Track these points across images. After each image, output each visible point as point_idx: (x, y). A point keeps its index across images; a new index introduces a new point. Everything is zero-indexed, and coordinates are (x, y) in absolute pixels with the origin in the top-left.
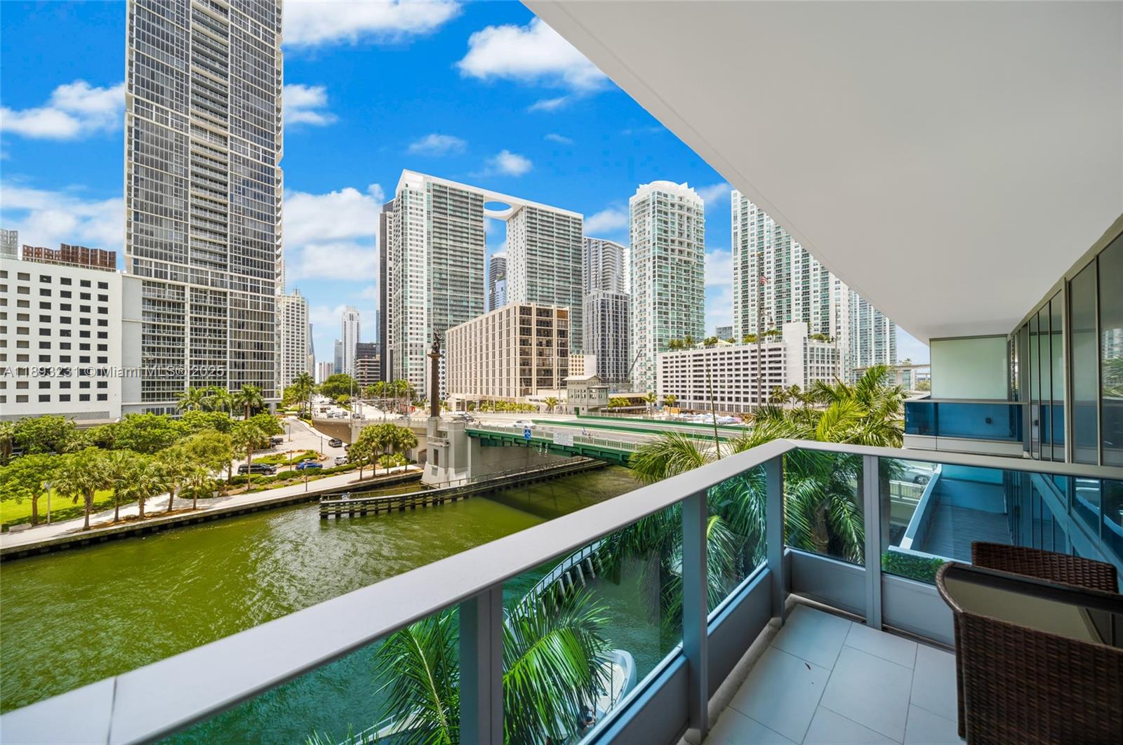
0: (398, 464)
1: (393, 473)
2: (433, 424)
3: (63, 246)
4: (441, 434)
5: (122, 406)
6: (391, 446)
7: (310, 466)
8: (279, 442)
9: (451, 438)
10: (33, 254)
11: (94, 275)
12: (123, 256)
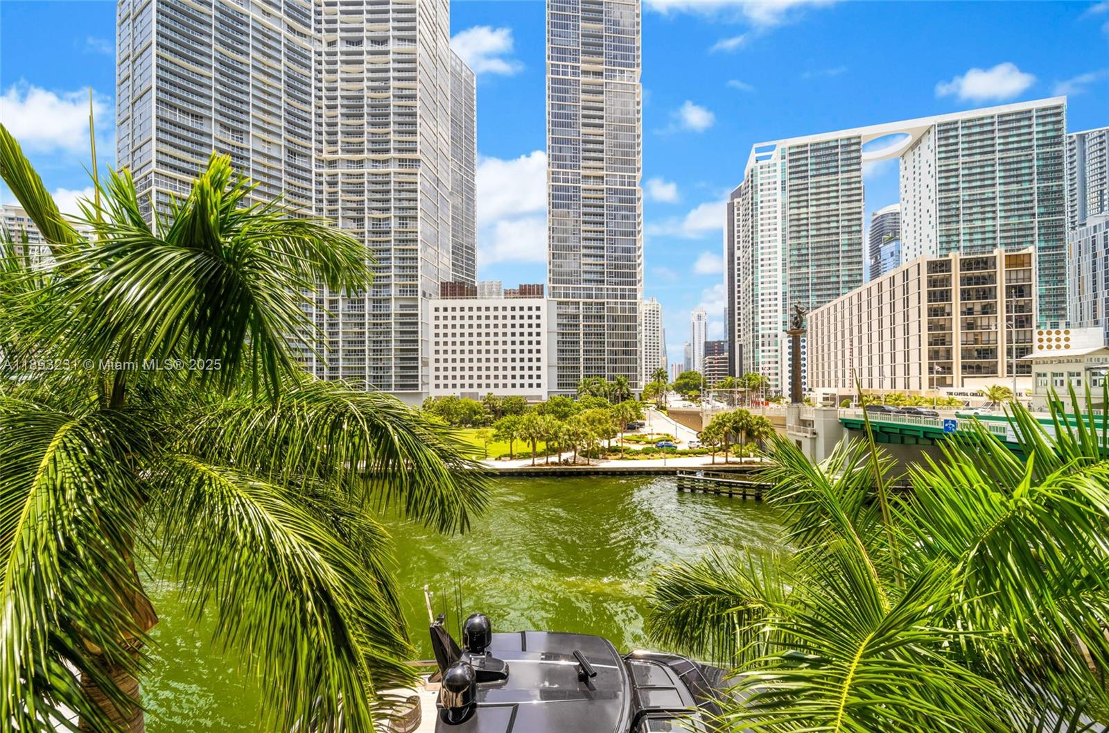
0: (752, 454)
1: (746, 462)
2: (795, 411)
3: (521, 286)
4: (804, 423)
5: (548, 391)
6: (744, 434)
7: (666, 446)
8: (642, 425)
9: (819, 427)
10: (508, 294)
11: (534, 302)
12: (547, 285)
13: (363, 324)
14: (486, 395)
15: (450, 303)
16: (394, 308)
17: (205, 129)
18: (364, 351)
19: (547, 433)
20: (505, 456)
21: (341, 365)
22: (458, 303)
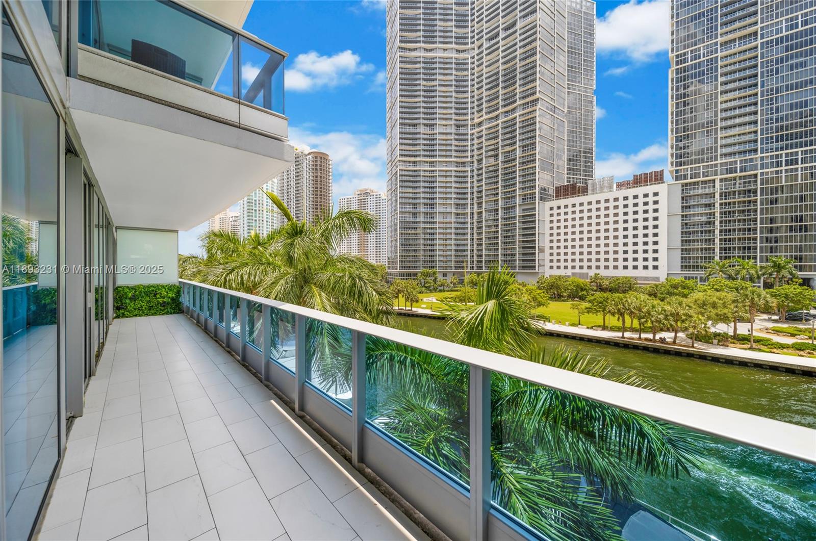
3: (635, 176)
5: (668, 274)
10: (620, 185)
11: (650, 189)
12: (668, 170)
13: (498, 225)
14: (593, 275)
15: (562, 202)
16: (518, 212)
17: (418, 131)
18: (498, 243)
19: (640, 310)
20: (599, 326)
21: (484, 253)
22: (569, 201)
